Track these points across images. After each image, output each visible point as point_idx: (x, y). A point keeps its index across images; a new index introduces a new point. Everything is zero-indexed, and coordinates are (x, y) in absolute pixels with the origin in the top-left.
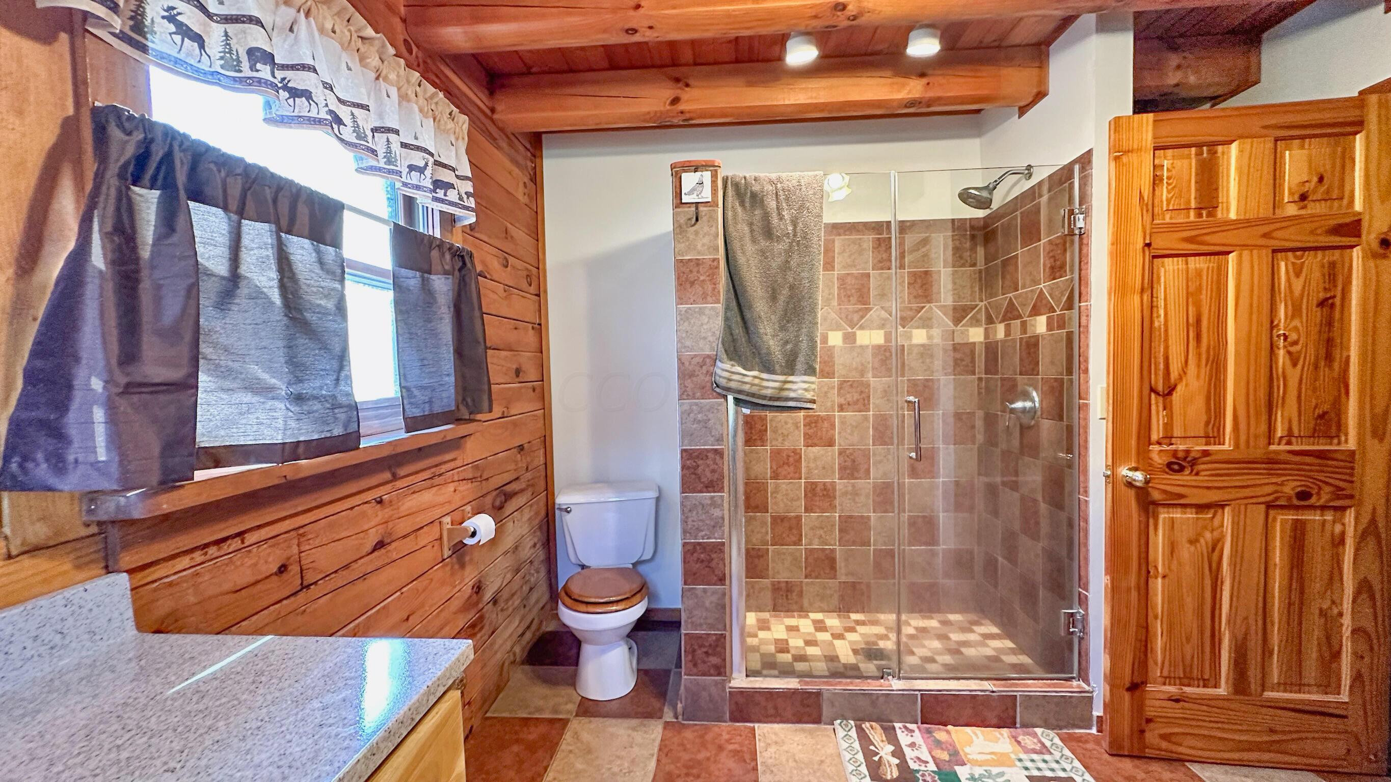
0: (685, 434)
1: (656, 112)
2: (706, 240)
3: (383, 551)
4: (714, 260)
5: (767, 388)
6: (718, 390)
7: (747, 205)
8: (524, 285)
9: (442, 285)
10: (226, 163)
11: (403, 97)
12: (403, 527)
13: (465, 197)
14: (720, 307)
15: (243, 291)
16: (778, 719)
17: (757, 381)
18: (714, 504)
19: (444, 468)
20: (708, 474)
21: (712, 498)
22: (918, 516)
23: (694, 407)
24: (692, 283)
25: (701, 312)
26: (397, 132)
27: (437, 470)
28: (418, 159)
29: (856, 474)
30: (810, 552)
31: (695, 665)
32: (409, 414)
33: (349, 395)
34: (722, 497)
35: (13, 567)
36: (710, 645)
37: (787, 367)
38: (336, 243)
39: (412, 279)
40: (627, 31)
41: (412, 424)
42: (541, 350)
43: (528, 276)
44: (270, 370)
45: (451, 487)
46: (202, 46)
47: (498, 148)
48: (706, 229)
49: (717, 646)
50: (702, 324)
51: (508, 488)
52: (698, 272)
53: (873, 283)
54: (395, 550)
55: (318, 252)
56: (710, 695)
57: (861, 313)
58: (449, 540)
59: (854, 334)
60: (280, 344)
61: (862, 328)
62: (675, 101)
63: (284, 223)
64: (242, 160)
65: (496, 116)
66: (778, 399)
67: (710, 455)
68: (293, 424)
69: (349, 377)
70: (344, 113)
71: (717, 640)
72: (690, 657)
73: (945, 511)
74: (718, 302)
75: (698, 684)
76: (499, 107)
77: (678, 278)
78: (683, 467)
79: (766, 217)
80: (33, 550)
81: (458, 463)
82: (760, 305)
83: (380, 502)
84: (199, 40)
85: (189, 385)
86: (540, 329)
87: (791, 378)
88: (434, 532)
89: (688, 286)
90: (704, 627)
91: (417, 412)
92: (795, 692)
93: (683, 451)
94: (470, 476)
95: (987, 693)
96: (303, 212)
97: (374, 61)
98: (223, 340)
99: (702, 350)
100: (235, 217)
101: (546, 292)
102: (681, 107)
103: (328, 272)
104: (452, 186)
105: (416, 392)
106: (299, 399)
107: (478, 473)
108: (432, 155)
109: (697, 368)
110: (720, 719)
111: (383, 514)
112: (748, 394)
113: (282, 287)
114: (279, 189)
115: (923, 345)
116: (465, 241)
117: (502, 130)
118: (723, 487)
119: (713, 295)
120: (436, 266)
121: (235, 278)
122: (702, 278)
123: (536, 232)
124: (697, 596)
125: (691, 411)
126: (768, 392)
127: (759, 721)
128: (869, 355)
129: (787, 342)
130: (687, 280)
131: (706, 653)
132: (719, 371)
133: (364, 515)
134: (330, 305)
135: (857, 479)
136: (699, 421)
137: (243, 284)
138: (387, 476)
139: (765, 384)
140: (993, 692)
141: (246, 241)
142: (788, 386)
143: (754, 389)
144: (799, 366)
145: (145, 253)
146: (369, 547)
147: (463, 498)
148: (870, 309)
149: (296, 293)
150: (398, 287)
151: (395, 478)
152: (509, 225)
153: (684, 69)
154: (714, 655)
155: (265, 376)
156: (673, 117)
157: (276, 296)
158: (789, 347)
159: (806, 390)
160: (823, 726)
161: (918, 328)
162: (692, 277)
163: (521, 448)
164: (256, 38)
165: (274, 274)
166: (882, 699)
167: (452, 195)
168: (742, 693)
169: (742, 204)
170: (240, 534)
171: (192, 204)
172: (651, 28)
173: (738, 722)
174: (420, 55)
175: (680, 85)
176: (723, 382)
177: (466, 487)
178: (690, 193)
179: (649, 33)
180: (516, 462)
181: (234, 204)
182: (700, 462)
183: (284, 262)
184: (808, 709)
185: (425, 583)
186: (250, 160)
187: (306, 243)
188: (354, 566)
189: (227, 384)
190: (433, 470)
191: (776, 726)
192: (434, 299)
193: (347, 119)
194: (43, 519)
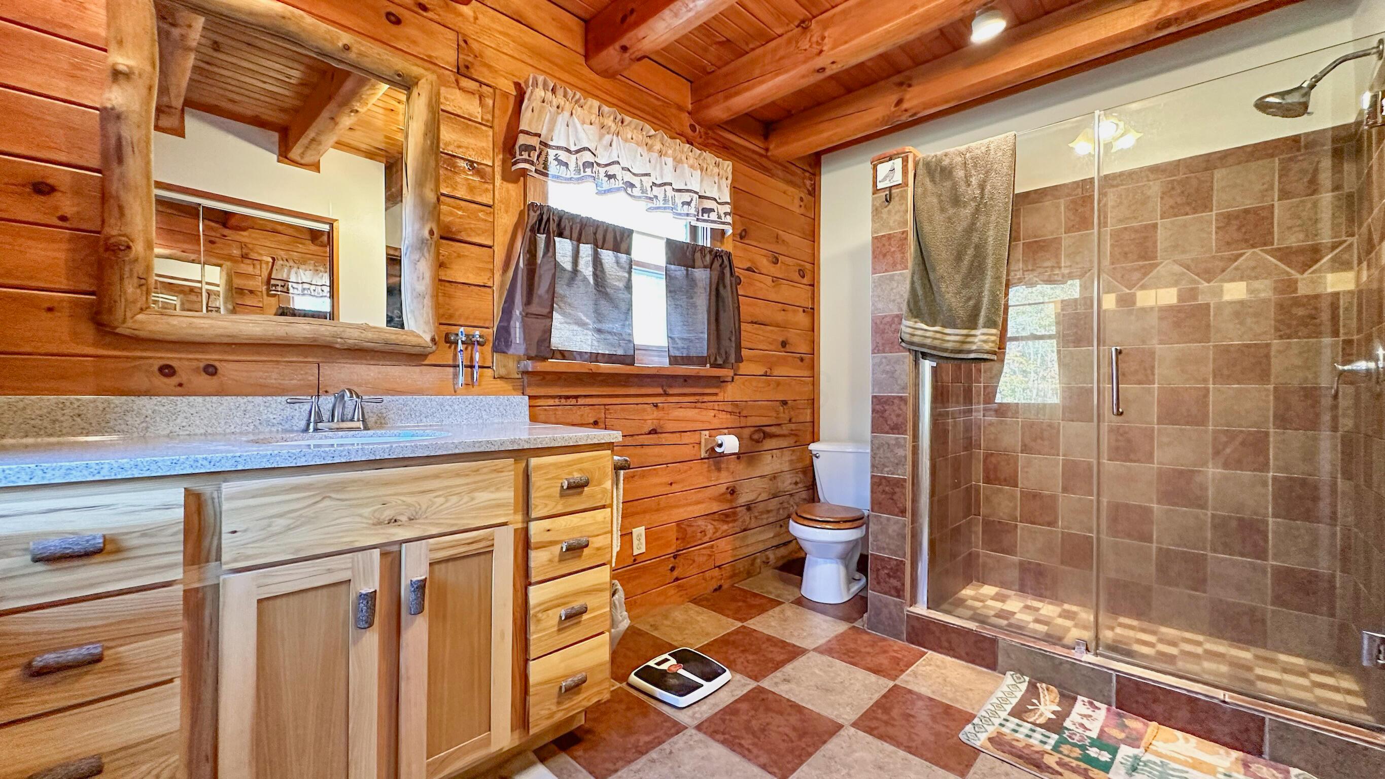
0: (876, 383)
1: (884, 117)
2: (897, 217)
3: (655, 436)
4: (903, 233)
5: (948, 341)
6: (903, 344)
7: (937, 180)
8: (796, 277)
9: (701, 275)
10: (573, 218)
11: (677, 162)
12: (670, 426)
13: (723, 216)
14: (907, 273)
15: (579, 278)
16: (951, 653)
17: (938, 336)
18: (898, 445)
19: (706, 398)
20: (894, 419)
21: (897, 438)
22: (1230, 517)
23: (884, 360)
24: (884, 255)
25: (892, 278)
26: (671, 184)
27: (700, 398)
28: (686, 197)
29: (1132, 456)
30: (1066, 537)
31: (879, 583)
32: (672, 354)
33: (631, 335)
34: (905, 438)
35: (495, 382)
36: (891, 569)
37: (969, 321)
38: (628, 252)
39: (679, 271)
40: (818, 71)
41: (674, 360)
42: (813, 329)
43: (800, 270)
44: (587, 316)
45: (712, 413)
46: (567, 167)
47: (772, 176)
48: (897, 207)
49: (897, 570)
50: (892, 289)
51: (767, 429)
52: (890, 245)
53: (1161, 234)
54: (664, 438)
55: (616, 257)
56: (890, 613)
57: (1143, 271)
58: (705, 446)
59: (1134, 295)
60: (591, 302)
61: (1143, 287)
62: (899, 102)
63: (600, 243)
64: (578, 216)
65: (769, 154)
66: (960, 352)
67: (896, 401)
68: (595, 343)
69: (631, 325)
70: (636, 181)
71: (897, 565)
72: (875, 576)
73: (1275, 515)
74: (906, 268)
75: (880, 601)
76: (772, 147)
77: (873, 252)
78: (873, 411)
79: (954, 187)
80: (501, 378)
81: (720, 398)
82: (942, 266)
83: (656, 406)
84: (566, 165)
85: (550, 316)
86: (812, 312)
87: (973, 332)
88: (693, 438)
89: (881, 257)
90: (887, 551)
91: (678, 354)
92: (969, 631)
93: (874, 397)
94: (730, 410)
95: (1216, 701)
96: (610, 237)
97: (658, 146)
98: (569, 300)
99: (892, 310)
100: (575, 243)
101: (819, 282)
102: (905, 105)
103: (622, 267)
104: (712, 210)
105: (678, 341)
106: (599, 331)
107: (737, 409)
108: (696, 193)
109: (887, 327)
110: (897, 636)
111: (656, 414)
112: (930, 347)
113: (595, 275)
114: (597, 227)
115: (1242, 303)
116: (735, 247)
117: (776, 162)
118: (906, 431)
119: (902, 263)
120: (698, 262)
121: (575, 271)
122: (893, 249)
123: (812, 235)
124: (881, 523)
125: (881, 363)
126: (949, 345)
127: (931, 649)
128: (1153, 320)
129: (970, 299)
130: (880, 252)
131: (888, 574)
132: (903, 328)
133: (644, 410)
134: (621, 285)
135: (1131, 461)
136: (887, 372)
137: (579, 274)
138: (660, 391)
139: (948, 338)
140: (1224, 702)
141: (581, 254)
142: (970, 339)
143: (937, 343)
144: (981, 320)
145: (539, 261)
146: (647, 430)
147: (722, 423)
148: (1157, 265)
149: (604, 279)
150: (669, 277)
151: (666, 394)
152: (781, 233)
153: (907, 73)
154: (894, 578)
155: (584, 318)
156: (900, 116)
157: (592, 281)
158: (971, 303)
159: (985, 342)
160: (996, 674)
161: (1232, 280)
162: (884, 251)
163: (784, 403)
164: (587, 157)
165: (591, 269)
166: (1068, 666)
167: (713, 216)
168: (918, 618)
169: (933, 180)
170: (576, 397)
171: (557, 239)
172: (833, 63)
173: (913, 643)
174: (702, 130)
175: (904, 87)
176: (906, 337)
177: (725, 417)
178: (884, 180)
179: (834, 66)
180: (778, 412)
181: (575, 235)
182: (887, 407)
183: (597, 262)
184: (981, 653)
185: (685, 468)
186: (583, 215)
187: (610, 252)
188: (636, 437)
189: (568, 321)
190: (697, 397)
191: (948, 659)
192: (696, 284)
193: (638, 185)
194: (505, 366)
